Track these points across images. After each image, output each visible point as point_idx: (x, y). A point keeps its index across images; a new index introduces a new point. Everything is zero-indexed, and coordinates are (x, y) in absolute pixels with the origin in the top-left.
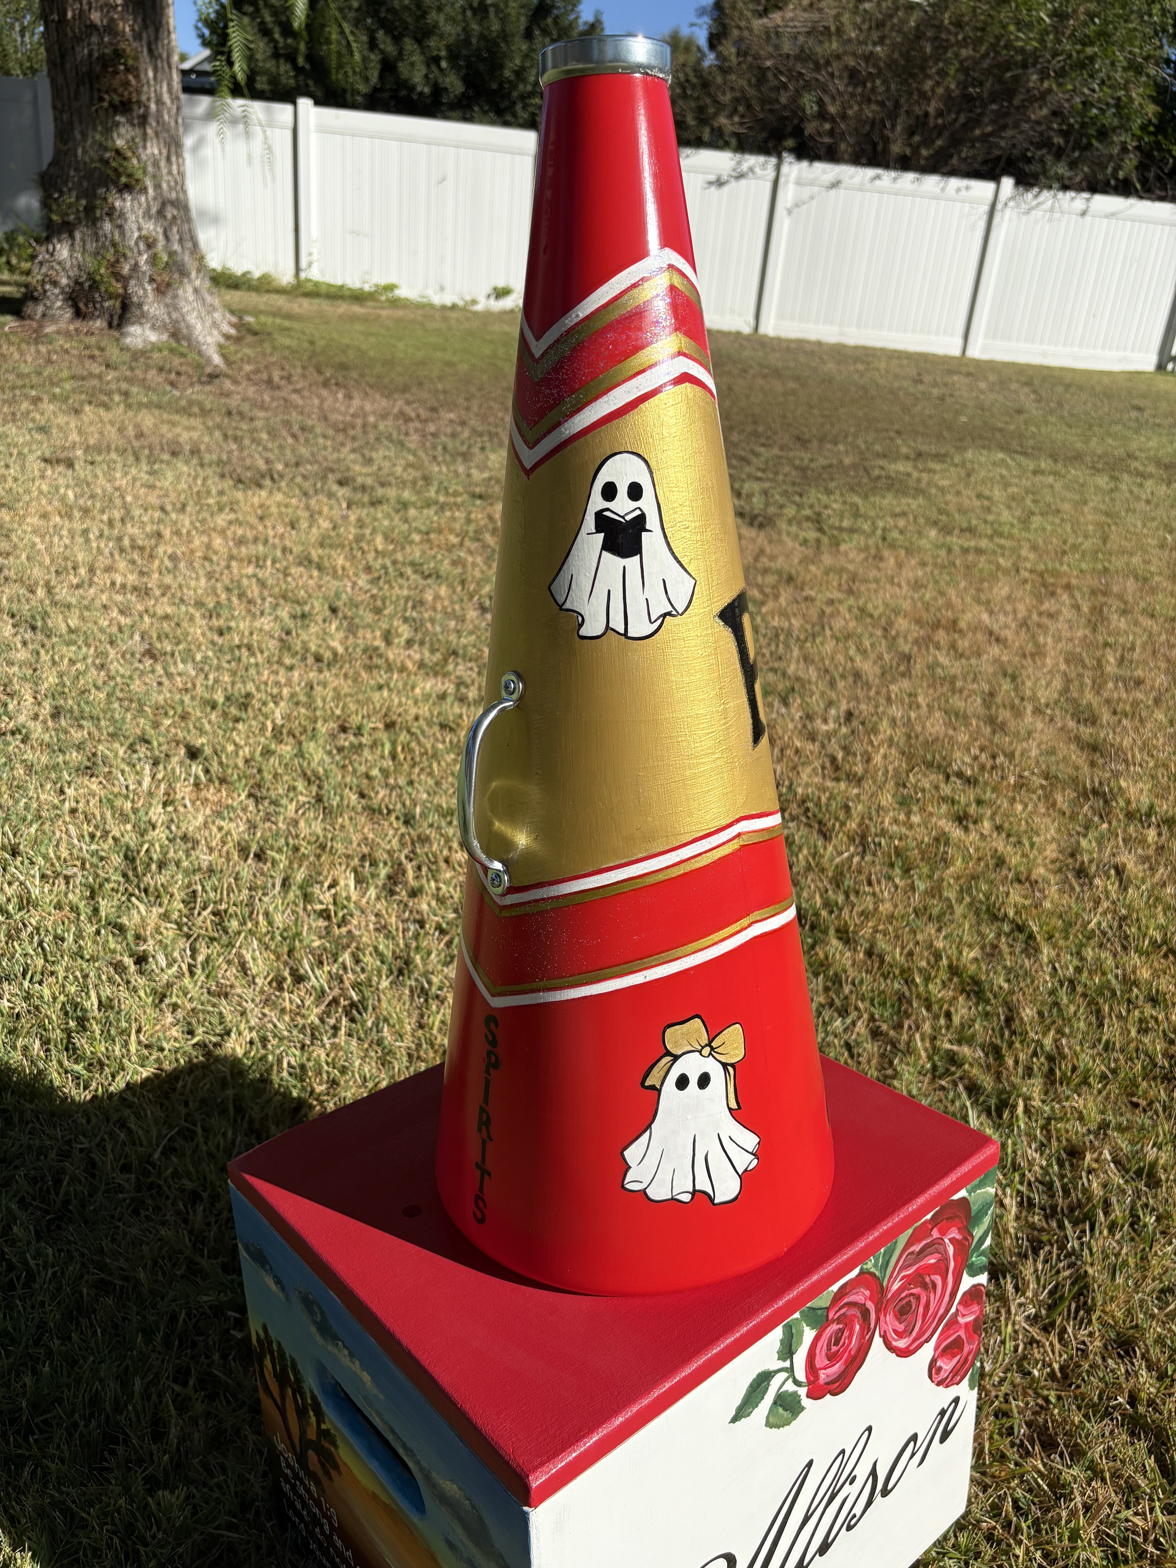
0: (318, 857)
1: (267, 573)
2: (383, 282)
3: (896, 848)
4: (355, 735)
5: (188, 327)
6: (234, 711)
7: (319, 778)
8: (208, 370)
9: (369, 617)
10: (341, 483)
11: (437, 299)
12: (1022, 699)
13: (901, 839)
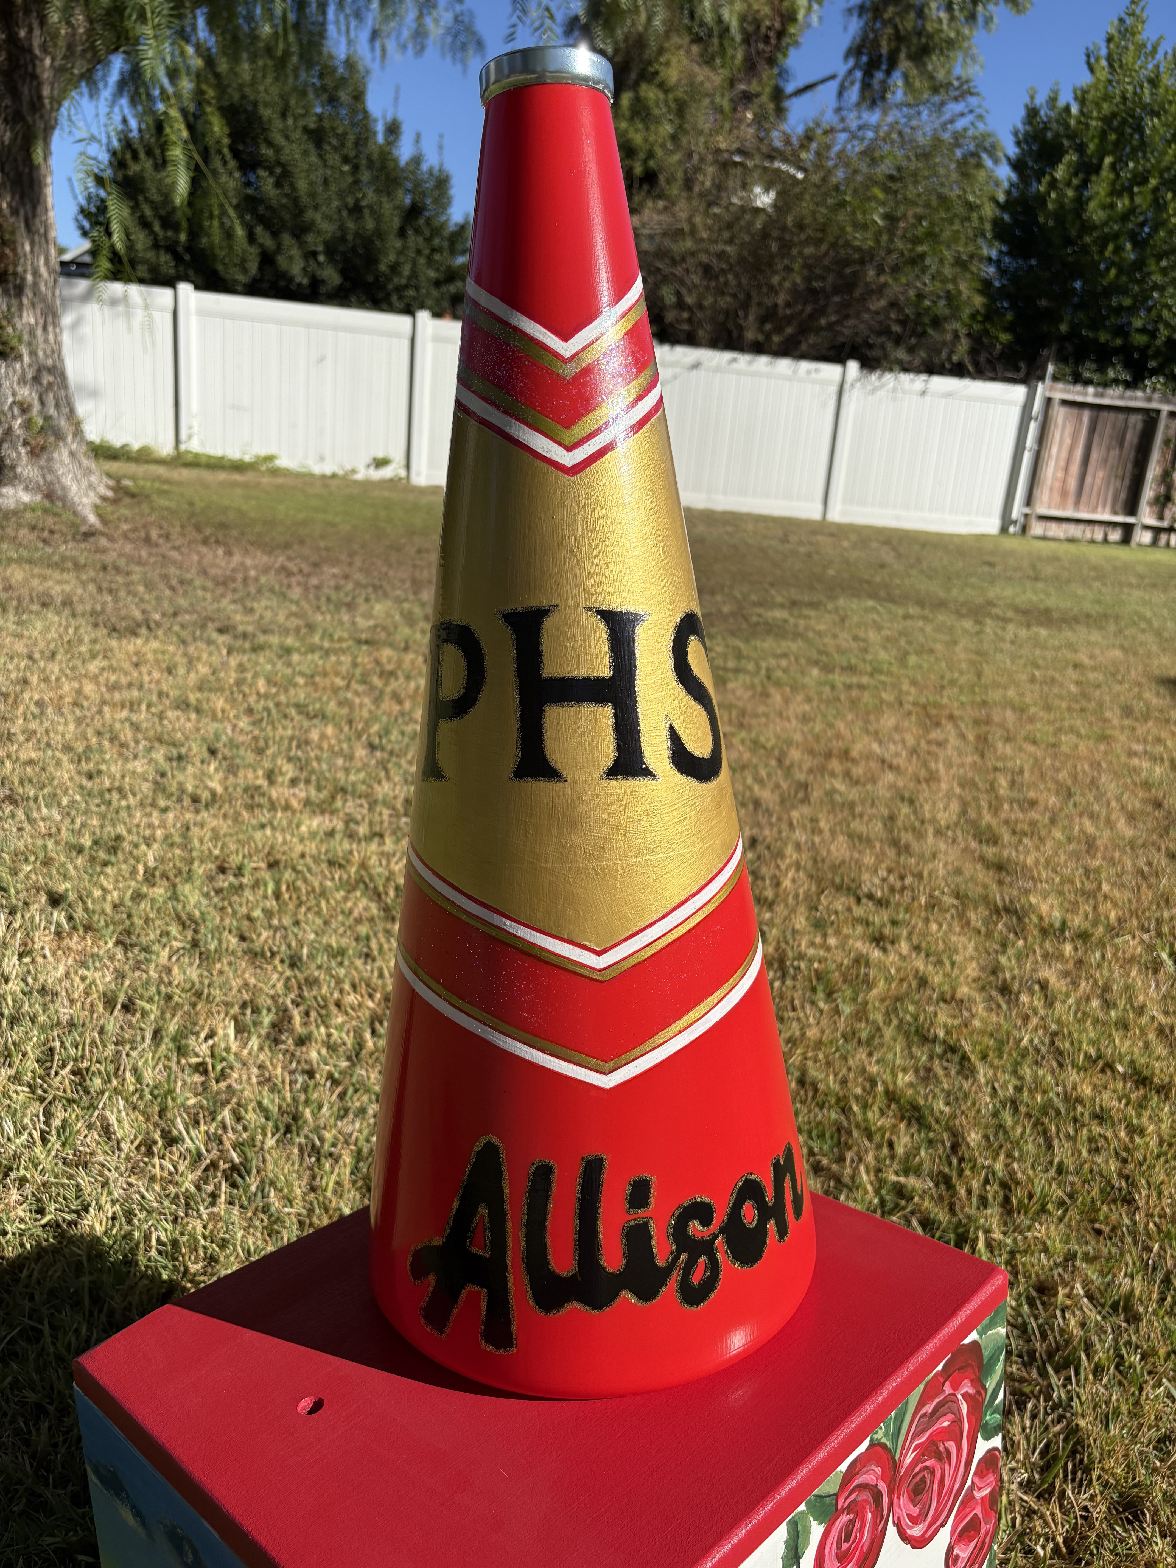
0: (194, 1005)
1: (142, 716)
2: (263, 452)
3: (816, 971)
4: (235, 875)
5: (63, 488)
6: (102, 855)
7: (196, 922)
8: (84, 529)
9: (250, 757)
10: (221, 631)
11: (317, 469)
12: (923, 822)
13: (820, 962)
